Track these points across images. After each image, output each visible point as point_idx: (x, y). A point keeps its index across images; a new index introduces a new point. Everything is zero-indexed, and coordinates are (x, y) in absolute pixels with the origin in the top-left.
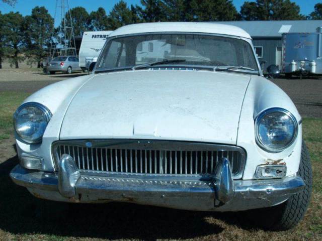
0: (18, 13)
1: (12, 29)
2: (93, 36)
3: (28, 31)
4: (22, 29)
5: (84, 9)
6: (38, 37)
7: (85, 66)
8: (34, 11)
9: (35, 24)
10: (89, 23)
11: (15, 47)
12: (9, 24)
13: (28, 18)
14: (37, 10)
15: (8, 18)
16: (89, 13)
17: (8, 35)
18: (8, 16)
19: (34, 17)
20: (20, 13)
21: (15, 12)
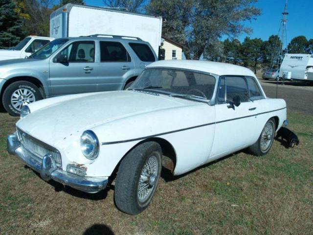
0: (260, 39)
1: (255, 49)
2: (291, 57)
3: (264, 51)
4: (261, 49)
5: (305, 38)
6: (271, 55)
7: (282, 77)
8: (270, 38)
9: (270, 46)
10: (307, 46)
11: (256, 60)
12: (253, 46)
13: (266, 43)
14: (272, 37)
15: (253, 42)
16: (308, 40)
17: (252, 53)
18: (253, 40)
19: (270, 41)
20: (261, 39)
21: (258, 38)
